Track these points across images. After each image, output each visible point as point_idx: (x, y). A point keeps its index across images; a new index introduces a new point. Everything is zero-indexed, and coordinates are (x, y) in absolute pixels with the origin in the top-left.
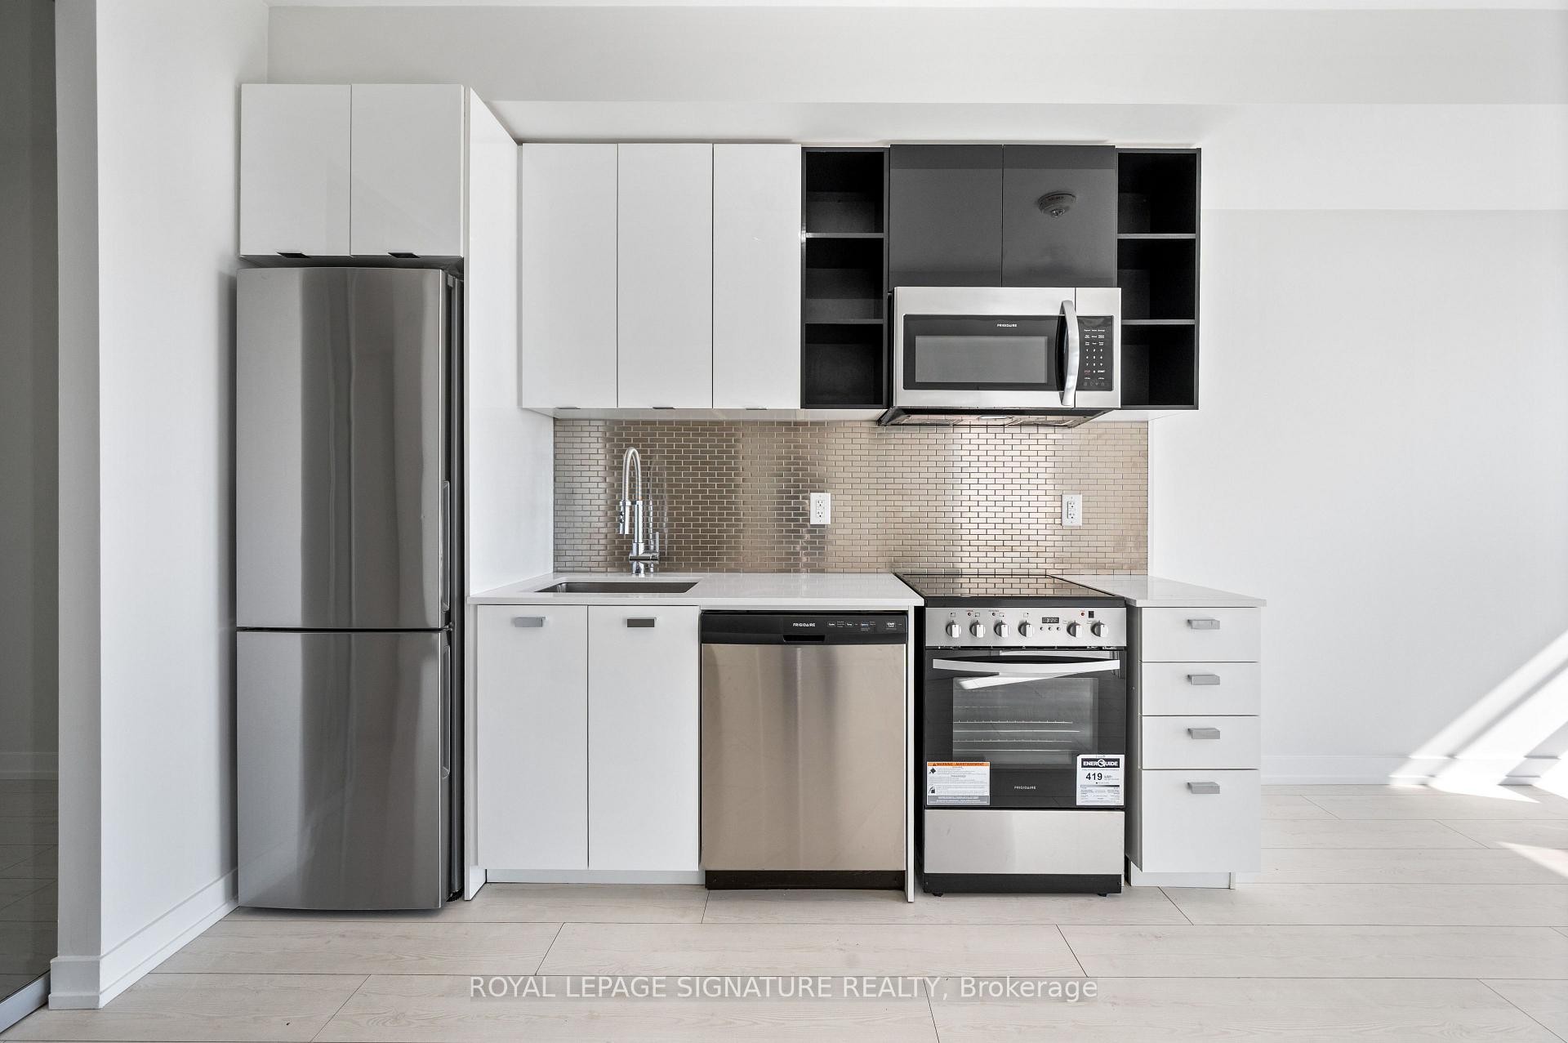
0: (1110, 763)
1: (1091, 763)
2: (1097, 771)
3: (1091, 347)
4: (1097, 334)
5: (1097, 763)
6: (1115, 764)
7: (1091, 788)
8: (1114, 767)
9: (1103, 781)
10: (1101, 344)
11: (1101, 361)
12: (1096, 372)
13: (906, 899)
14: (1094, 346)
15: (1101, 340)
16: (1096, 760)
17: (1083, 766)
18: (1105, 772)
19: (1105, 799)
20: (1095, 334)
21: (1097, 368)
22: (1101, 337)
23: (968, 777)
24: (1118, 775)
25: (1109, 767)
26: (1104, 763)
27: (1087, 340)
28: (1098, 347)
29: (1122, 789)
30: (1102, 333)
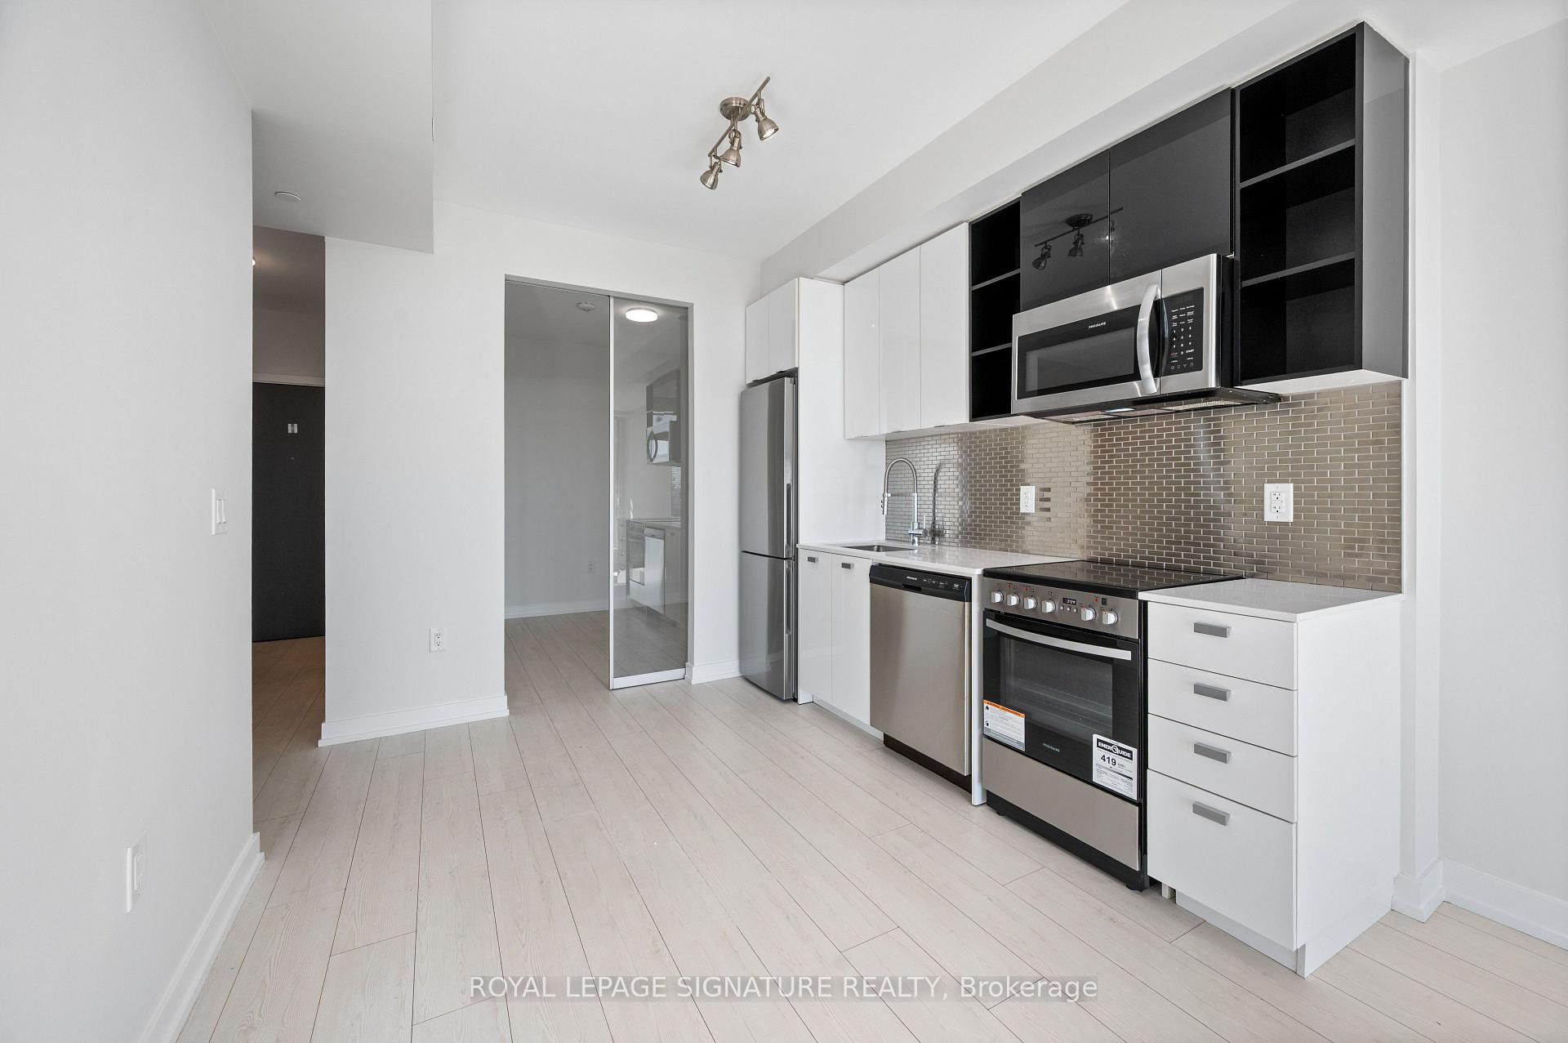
0: (1123, 753)
1: (1105, 746)
2: (1112, 756)
3: (1180, 326)
4: (1185, 312)
5: (1109, 748)
6: (1128, 755)
7: (1106, 771)
8: (1126, 757)
9: (1116, 768)
10: (1190, 321)
11: (1190, 340)
12: (1185, 352)
13: (970, 800)
14: (1182, 326)
15: (1190, 317)
16: (1111, 745)
17: (1098, 746)
18: (1119, 760)
19: (1119, 786)
20: (1183, 312)
21: (1184, 349)
22: (1189, 314)
23: (1010, 722)
24: (1131, 767)
25: (1122, 755)
26: (1118, 751)
27: (1175, 321)
28: (1186, 326)
29: (1135, 782)
30: (1190, 310)
